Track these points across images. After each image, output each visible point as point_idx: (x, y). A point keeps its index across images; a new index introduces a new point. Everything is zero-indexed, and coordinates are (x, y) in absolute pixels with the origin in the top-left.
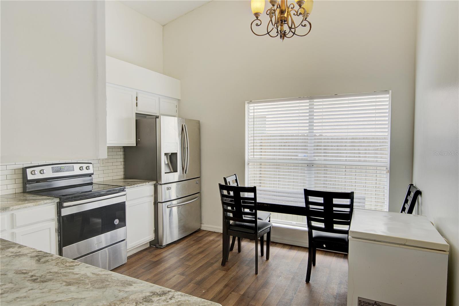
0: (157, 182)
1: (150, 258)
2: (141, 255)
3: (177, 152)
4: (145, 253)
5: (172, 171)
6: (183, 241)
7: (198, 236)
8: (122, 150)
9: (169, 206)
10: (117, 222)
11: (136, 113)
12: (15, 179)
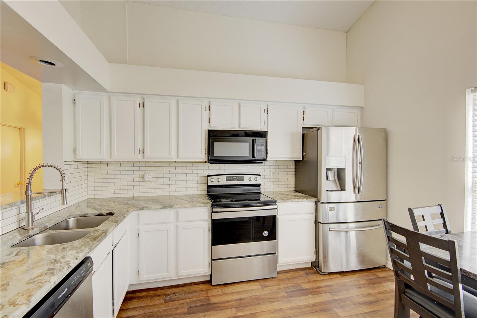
0: (318, 200)
1: (301, 281)
2: (295, 274)
3: (345, 168)
4: (302, 272)
5: (339, 189)
6: (353, 276)
7: (378, 276)
8: (294, 164)
9: (331, 229)
10: (266, 234)
11: (303, 128)
12: (203, 184)
